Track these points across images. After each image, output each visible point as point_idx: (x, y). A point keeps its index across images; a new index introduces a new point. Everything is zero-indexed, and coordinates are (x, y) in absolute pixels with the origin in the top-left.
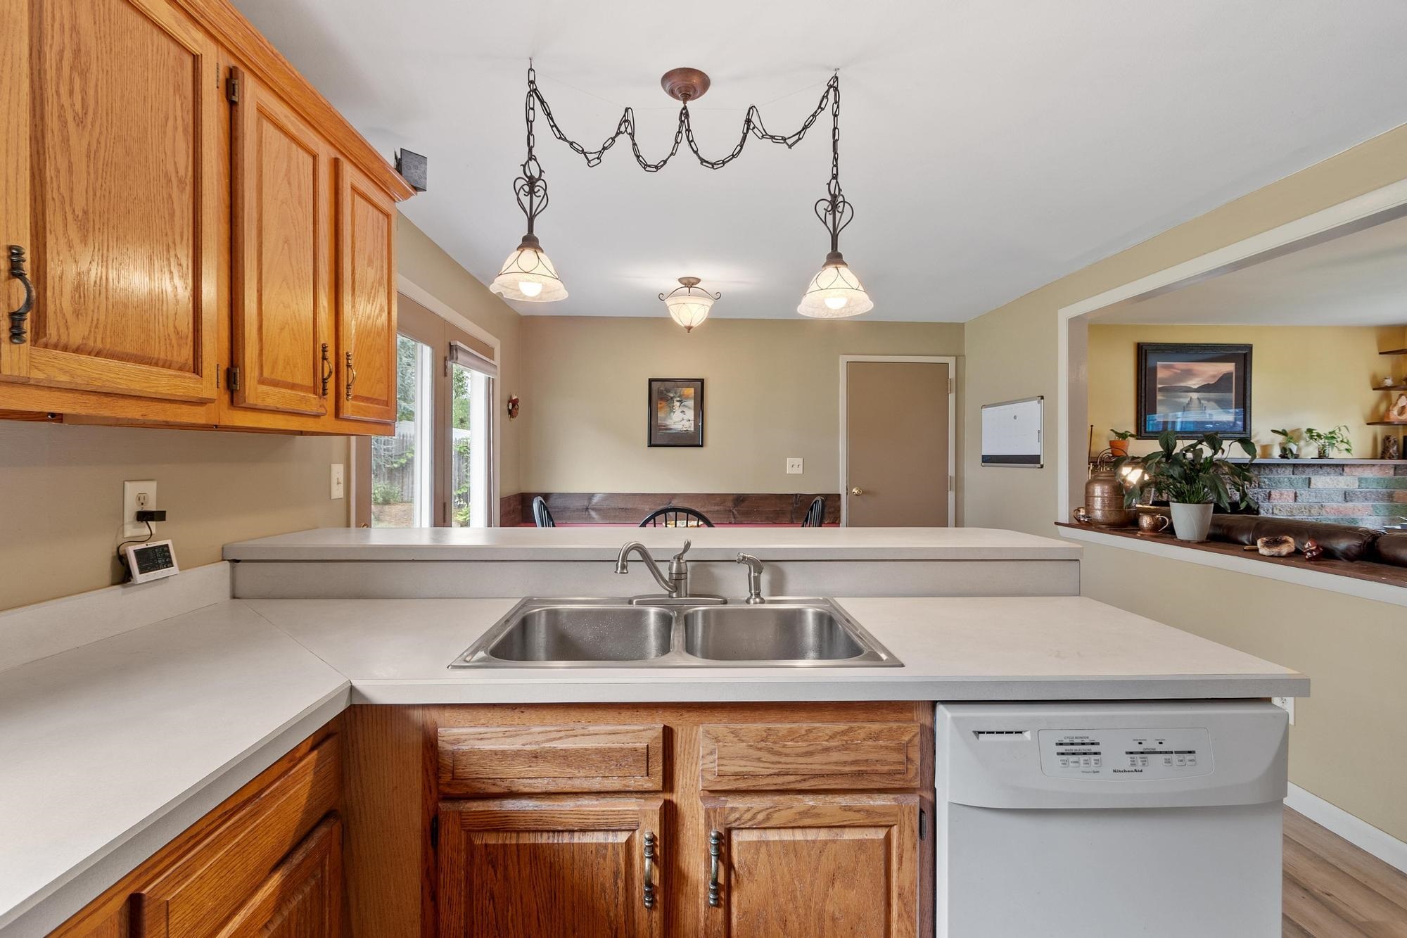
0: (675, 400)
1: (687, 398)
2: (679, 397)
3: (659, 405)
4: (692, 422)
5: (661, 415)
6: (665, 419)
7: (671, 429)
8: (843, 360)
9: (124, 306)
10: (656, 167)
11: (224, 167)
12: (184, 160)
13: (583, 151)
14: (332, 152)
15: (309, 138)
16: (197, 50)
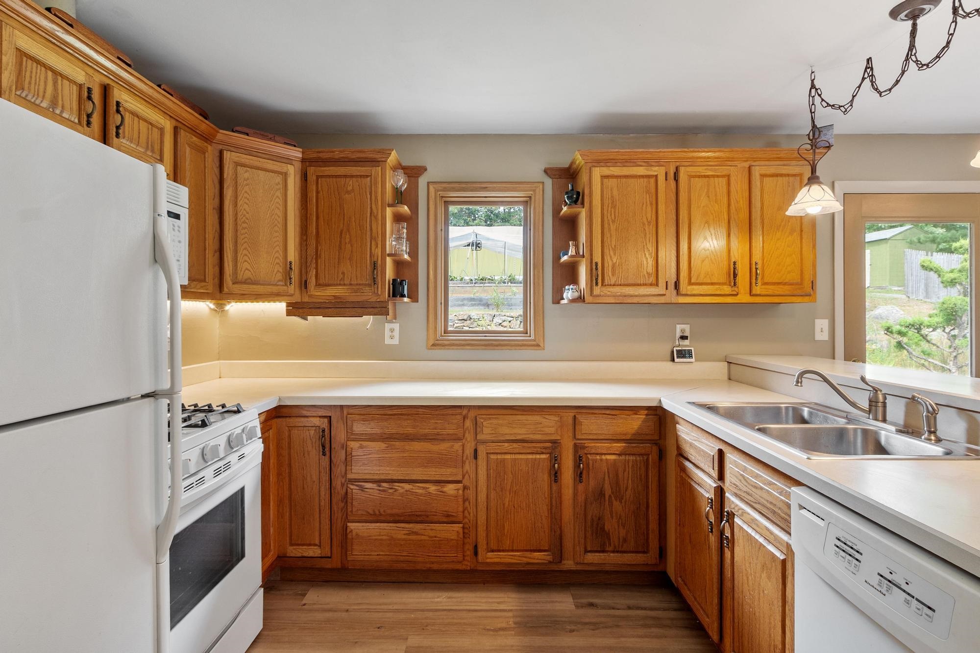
9: (628, 269)
10: (890, 90)
11: (673, 207)
12: (650, 215)
13: (840, 107)
14: (747, 165)
15: (723, 170)
16: (655, 173)
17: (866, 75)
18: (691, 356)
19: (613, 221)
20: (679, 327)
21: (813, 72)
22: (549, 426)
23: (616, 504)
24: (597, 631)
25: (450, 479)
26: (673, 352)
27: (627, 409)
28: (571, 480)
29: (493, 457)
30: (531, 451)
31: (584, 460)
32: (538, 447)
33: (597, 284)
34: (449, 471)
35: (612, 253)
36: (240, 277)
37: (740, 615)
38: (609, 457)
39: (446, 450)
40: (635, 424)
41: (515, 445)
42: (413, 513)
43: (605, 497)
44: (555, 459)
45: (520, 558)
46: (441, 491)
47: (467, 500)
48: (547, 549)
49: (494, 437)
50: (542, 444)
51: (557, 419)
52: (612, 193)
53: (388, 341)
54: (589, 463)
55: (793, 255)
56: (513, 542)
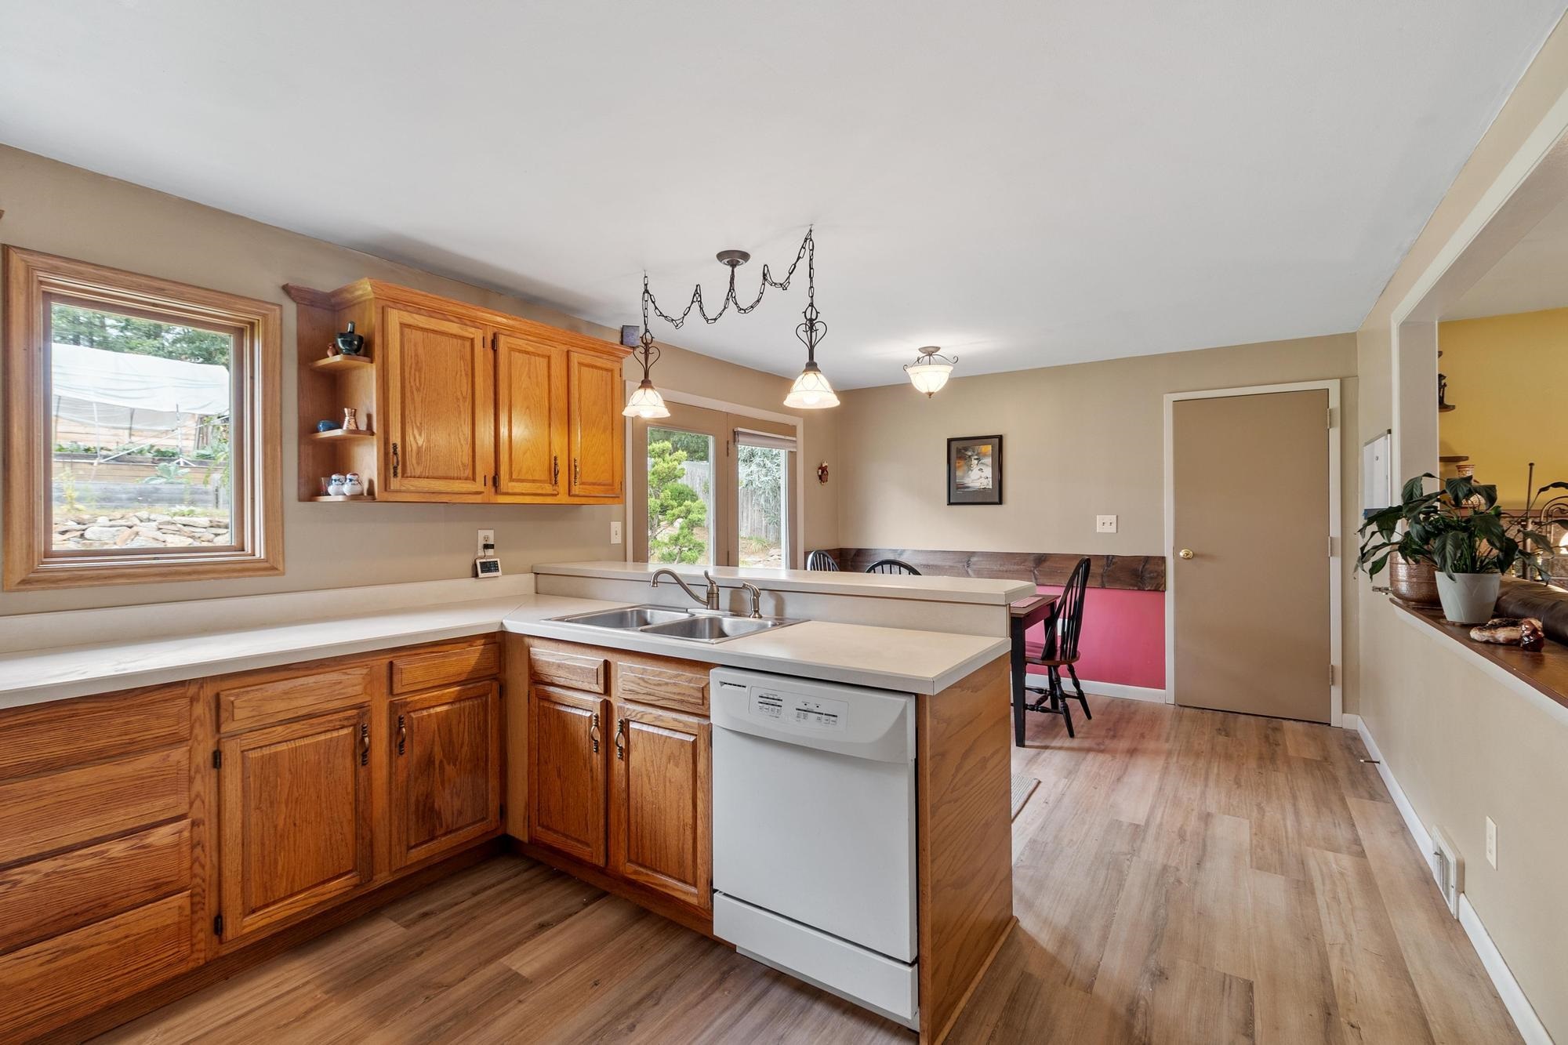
0: (973, 458)
1: (985, 455)
2: (976, 455)
3: (957, 464)
4: (991, 480)
5: (959, 473)
6: (963, 477)
7: (968, 487)
8: (1169, 399)
9: (438, 457)
10: (715, 319)
11: (491, 382)
12: (466, 388)
13: (673, 320)
14: (565, 348)
15: (544, 349)
16: (472, 336)
17: (695, 299)
18: (497, 570)
19: (418, 390)
20: (482, 534)
21: (646, 277)
22: (351, 684)
23: (449, 769)
24: (452, 937)
25: (161, 818)
26: (476, 565)
27: (462, 641)
28: (385, 756)
29: (252, 755)
30: (323, 729)
31: (406, 721)
32: (336, 720)
33: (395, 475)
34: (159, 804)
35: (416, 432)
37: (639, 820)
38: (439, 709)
39: (153, 768)
40: (472, 657)
41: (296, 726)
42: (67, 913)
43: (434, 765)
44: (361, 731)
45: (306, 902)
46: (139, 848)
47: (199, 844)
48: (351, 868)
49: (256, 721)
50: (341, 714)
51: (365, 671)
52: (416, 350)
54: (412, 723)
55: (606, 454)
56: (293, 880)
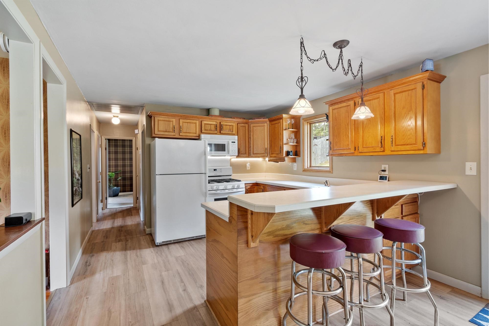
9: (341, 143)
12: (348, 121)
14: (389, 90)
15: (377, 96)
16: (350, 104)
18: (386, 180)
19: (336, 126)
20: (383, 166)
33: (331, 149)
35: (335, 138)
36: (254, 153)
52: (335, 115)
53: (294, 169)
55: (411, 130)
